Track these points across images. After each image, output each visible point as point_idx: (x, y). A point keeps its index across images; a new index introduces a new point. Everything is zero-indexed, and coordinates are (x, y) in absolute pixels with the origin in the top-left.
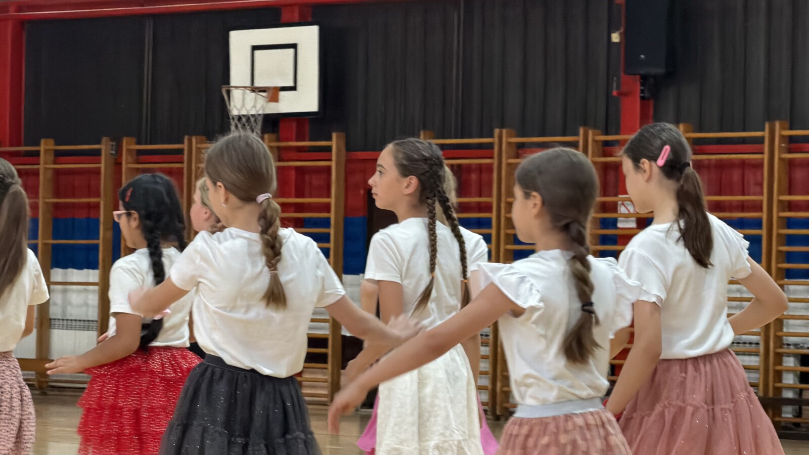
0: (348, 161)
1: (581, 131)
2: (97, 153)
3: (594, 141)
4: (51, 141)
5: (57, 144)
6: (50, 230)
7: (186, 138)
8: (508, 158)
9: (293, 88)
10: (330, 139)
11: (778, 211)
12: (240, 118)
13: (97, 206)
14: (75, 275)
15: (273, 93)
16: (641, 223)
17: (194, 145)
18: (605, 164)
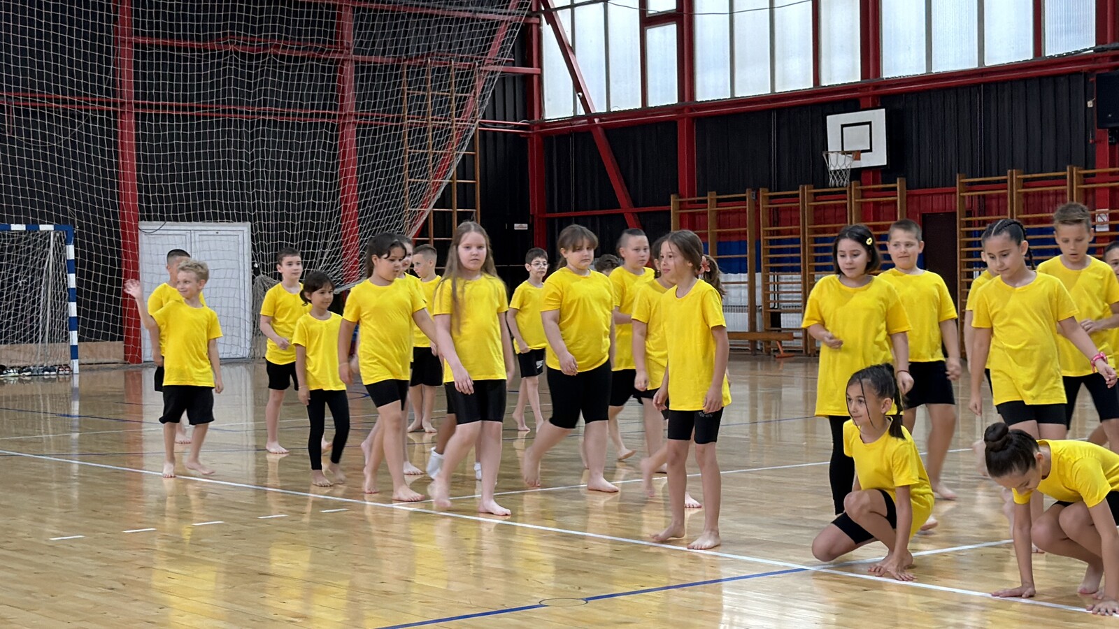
0: (908, 196)
1: (1068, 169)
2: (744, 199)
3: (1077, 174)
4: (715, 192)
5: (718, 195)
6: (716, 251)
7: (801, 187)
8: (1017, 188)
9: (870, 150)
10: (896, 183)
12: (835, 172)
13: (745, 233)
14: (733, 277)
15: (857, 155)
16: (1112, 228)
17: (806, 191)
18: (1086, 190)
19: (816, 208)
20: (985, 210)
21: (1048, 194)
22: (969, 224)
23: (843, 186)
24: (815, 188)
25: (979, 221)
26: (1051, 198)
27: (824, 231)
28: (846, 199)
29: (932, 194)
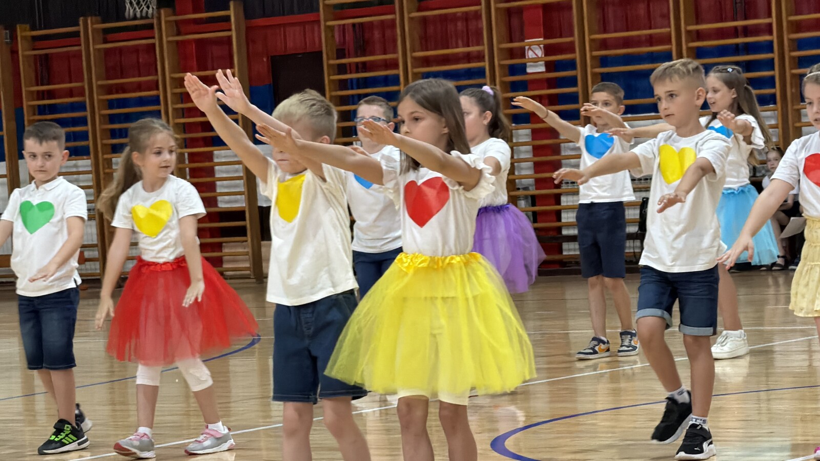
0: (249, 29)
7: (81, 19)
8: (409, 13)
10: (228, 8)
11: (687, 42)
16: (550, 66)
17: (89, 26)
18: (509, 11)
19: (107, 52)
20: (363, 47)
21: (454, 18)
22: (342, 69)
23: (147, 17)
24: (104, 22)
25: (357, 64)
26: (459, 24)
27: (122, 89)
28: (153, 38)
29: (285, 25)
